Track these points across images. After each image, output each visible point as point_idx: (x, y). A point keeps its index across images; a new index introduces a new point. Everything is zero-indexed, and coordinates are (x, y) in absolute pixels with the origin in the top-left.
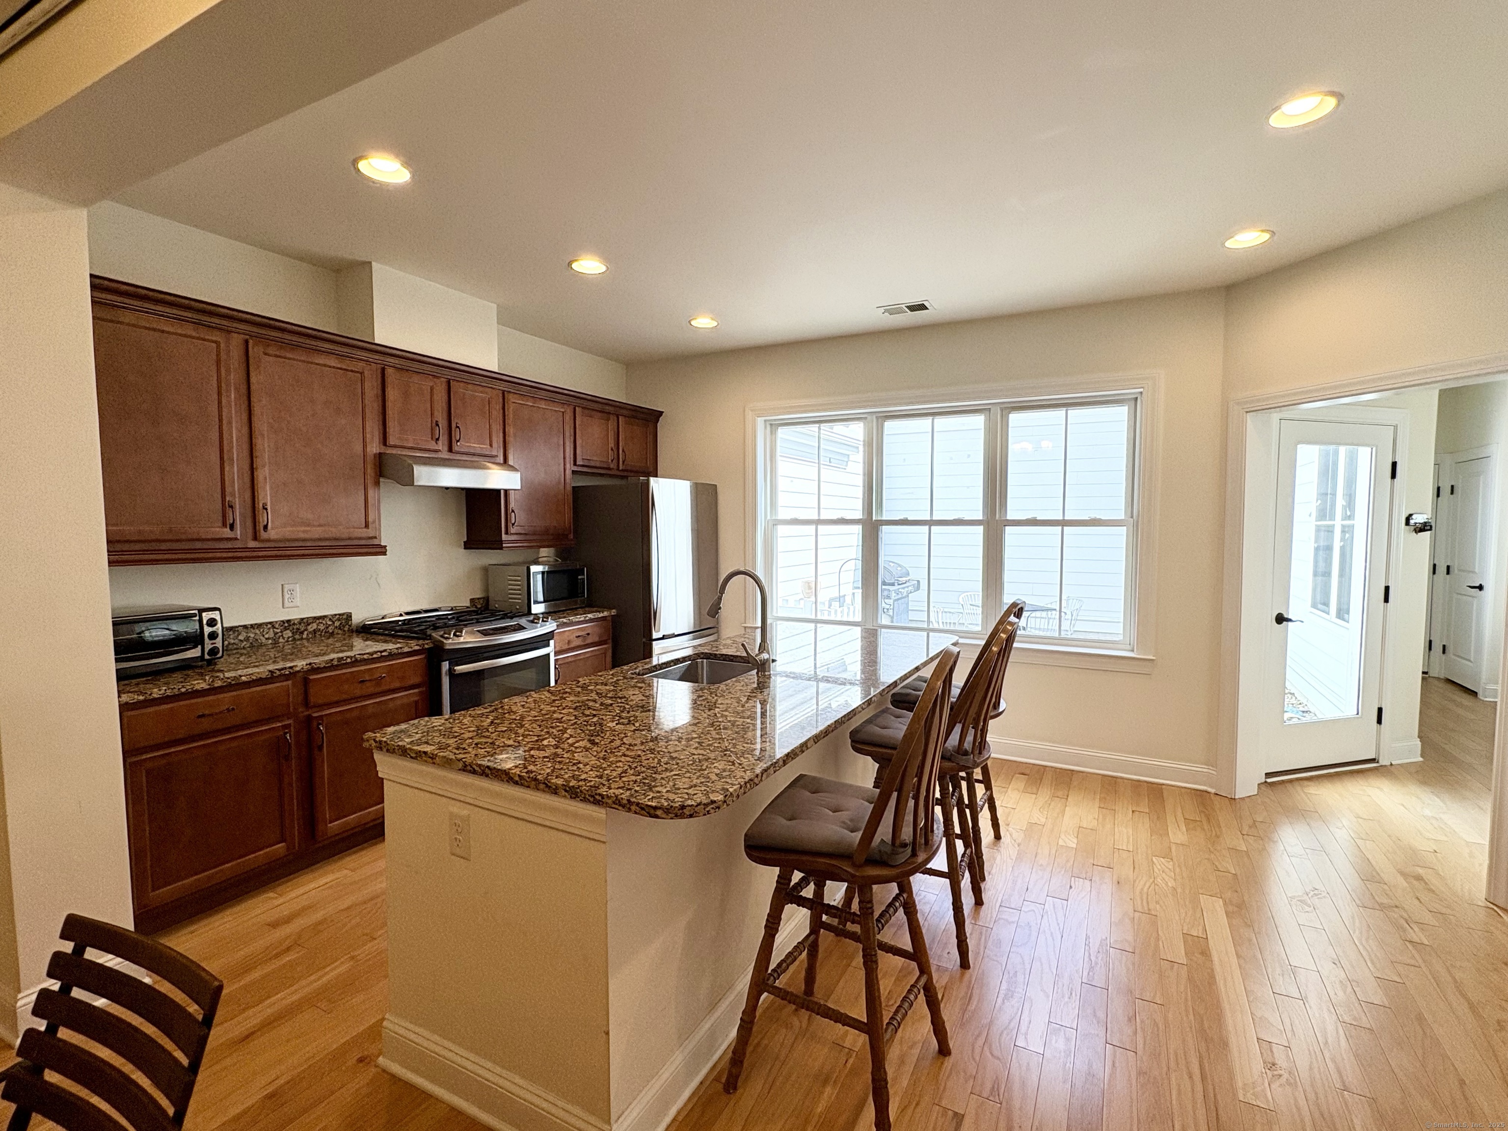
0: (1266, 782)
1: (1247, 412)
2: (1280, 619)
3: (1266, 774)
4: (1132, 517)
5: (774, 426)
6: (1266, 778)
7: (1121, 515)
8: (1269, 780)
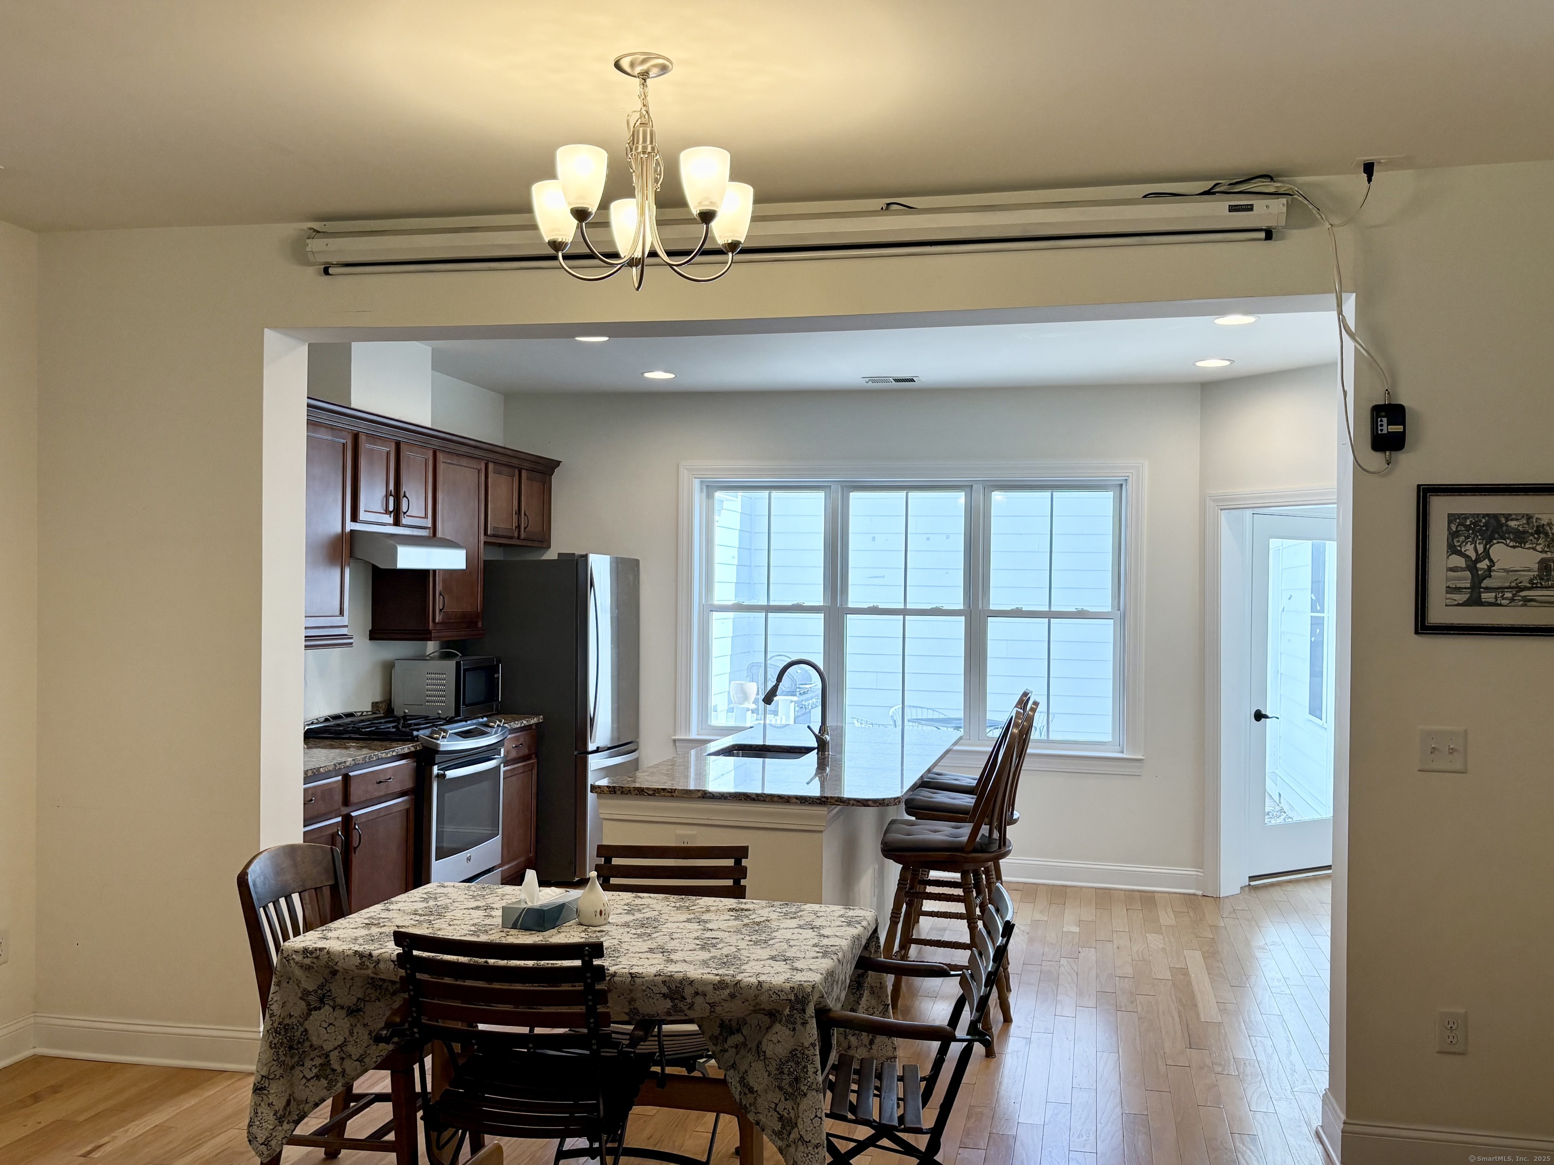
0: (1249, 885)
1: (1221, 510)
2: (1259, 716)
3: (1250, 877)
4: (1119, 609)
5: (710, 488)
6: (1249, 881)
7: (1107, 608)
8: (1252, 883)
